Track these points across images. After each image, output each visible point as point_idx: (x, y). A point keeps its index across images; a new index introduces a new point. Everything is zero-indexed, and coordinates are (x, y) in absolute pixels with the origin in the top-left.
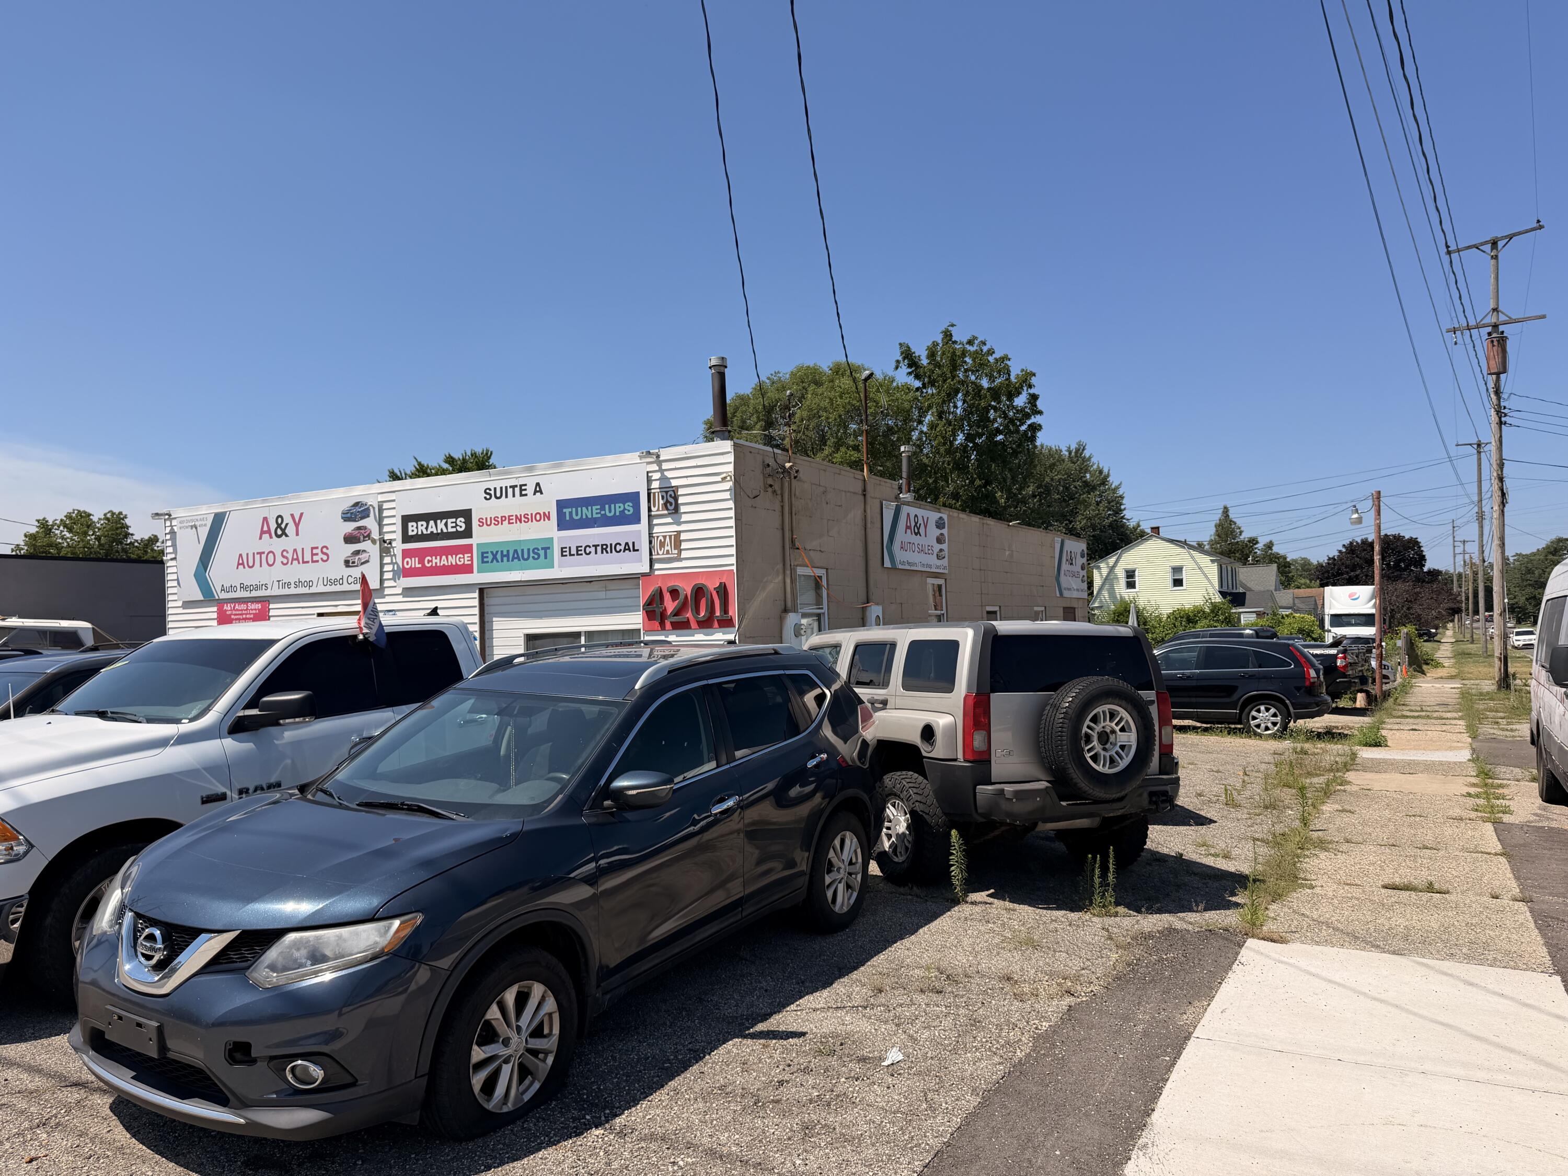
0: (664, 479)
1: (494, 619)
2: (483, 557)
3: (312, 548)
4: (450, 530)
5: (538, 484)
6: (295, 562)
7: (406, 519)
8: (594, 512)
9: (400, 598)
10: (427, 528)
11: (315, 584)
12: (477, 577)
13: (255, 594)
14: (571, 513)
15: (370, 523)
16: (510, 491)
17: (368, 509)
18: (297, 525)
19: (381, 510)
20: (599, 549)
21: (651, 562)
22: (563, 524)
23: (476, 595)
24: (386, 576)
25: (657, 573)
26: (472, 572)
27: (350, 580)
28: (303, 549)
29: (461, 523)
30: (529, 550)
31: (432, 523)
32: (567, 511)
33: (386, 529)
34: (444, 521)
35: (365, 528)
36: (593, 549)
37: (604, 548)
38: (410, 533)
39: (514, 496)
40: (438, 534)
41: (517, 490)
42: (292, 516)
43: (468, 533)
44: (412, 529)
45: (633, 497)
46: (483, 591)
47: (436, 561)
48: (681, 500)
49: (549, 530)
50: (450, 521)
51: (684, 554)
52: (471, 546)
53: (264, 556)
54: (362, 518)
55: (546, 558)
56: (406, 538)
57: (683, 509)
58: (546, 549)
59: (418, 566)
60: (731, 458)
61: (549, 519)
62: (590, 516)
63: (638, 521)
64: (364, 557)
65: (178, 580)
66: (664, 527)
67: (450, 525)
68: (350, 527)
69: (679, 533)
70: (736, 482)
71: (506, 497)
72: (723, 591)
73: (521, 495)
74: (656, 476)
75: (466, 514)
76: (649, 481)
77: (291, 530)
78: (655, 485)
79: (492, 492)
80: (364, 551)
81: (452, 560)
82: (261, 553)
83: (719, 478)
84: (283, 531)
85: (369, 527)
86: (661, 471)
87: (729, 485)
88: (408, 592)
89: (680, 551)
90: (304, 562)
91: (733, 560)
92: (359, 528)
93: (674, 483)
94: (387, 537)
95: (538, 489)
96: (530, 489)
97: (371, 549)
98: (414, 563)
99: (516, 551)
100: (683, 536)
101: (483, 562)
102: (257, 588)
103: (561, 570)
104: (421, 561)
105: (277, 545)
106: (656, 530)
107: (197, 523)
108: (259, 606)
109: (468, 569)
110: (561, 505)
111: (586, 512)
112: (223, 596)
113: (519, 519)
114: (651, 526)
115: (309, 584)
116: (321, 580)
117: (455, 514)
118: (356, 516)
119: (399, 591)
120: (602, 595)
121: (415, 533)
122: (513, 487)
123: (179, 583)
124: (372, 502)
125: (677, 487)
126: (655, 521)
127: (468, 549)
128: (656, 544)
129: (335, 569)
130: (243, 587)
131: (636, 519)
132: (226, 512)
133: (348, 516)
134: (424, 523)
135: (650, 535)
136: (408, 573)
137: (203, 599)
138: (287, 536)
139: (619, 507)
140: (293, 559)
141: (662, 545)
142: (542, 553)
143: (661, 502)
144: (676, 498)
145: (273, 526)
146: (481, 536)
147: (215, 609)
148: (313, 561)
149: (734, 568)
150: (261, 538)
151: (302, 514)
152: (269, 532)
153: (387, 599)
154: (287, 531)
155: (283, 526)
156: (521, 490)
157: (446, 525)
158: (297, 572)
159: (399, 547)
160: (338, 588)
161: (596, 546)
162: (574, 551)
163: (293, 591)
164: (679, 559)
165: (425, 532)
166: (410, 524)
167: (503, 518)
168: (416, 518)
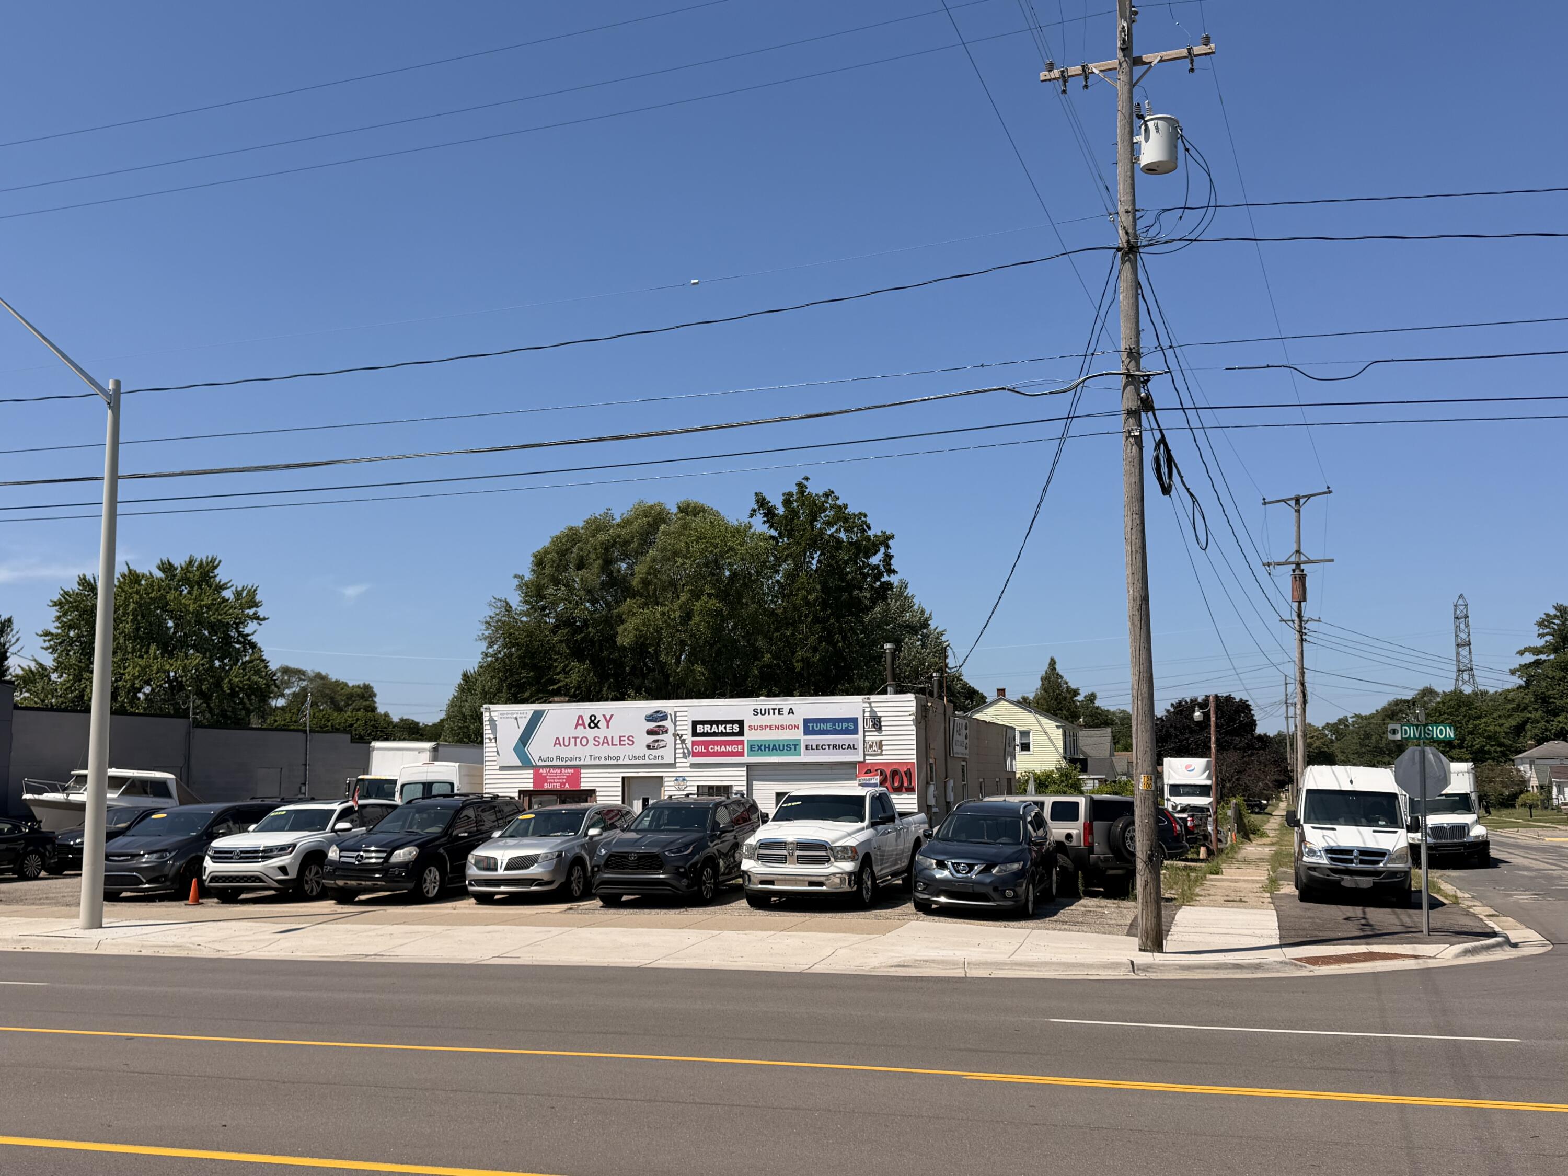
0: (872, 711)
1: (754, 783)
2: (751, 748)
3: (620, 737)
4: (728, 731)
5: (791, 709)
6: (606, 745)
7: (695, 724)
8: (829, 726)
9: (689, 769)
10: (711, 729)
11: (622, 758)
12: (746, 759)
13: (569, 763)
14: (813, 727)
15: (667, 724)
16: (771, 712)
17: (667, 715)
18: (608, 722)
19: (676, 716)
20: (831, 747)
21: (865, 755)
22: (807, 732)
23: (745, 769)
24: (677, 756)
25: (867, 761)
26: (743, 756)
27: (651, 757)
28: (612, 737)
29: (736, 728)
30: (784, 745)
31: (714, 726)
32: (810, 725)
33: (678, 728)
34: (724, 726)
35: (664, 727)
36: (827, 747)
37: (835, 747)
38: (698, 731)
39: (774, 714)
40: (718, 733)
41: (777, 711)
42: (604, 716)
43: (741, 733)
44: (700, 729)
45: (855, 721)
46: (749, 766)
47: (717, 748)
48: (883, 724)
49: (799, 735)
50: (728, 726)
51: (884, 752)
52: (743, 741)
53: (578, 740)
54: (661, 721)
55: (795, 750)
56: (695, 734)
57: (883, 728)
58: (795, 745)
59: (703, 750)
60: (914, 704)
61: (798, 728)
62: (825, 728)
63: (857, 733)
64: (662, 744)
65: (498, 752)
66: (873, 737)
67: (728, 728)
68: (652, 725)
69: (881, 741)
70: (916, 717)
71: (769, 714)
72: (909, 774)
73: (779, 714)
74: (869, 709)
75: (741, 723)
76: (864, 712)
77: (602, 724)
78: (867, 714)
79: (759, 711)
80: (663, 740)
81: (729, 748)
82: (576, 738)
83: (908, 714)
84: (596, 725)
85: (666, 726)
86: (871, 707)
87: (913, 717)
88: (693, 766)
89: (882, 750)
90: (612, 745)
91: (915, 757)
92: (659, 726)
93: (879, 714)
94: (680, 732)
95: (791, 711)
96: (786, 711)
97: (668, 738)
98: (702, 749)
99: (774, 745)
100: (884, 743)
101: (751, 750)
102: (571, 759)
103: (805, 757)
104: (706, 748)
105: (591, 733)
106: (867, 738)
107: (518, 716)
108: (572, 771)
109: (741, 754)
110: (806, 721)
111: (823, 726)
112: (540, 763)
113: (777, 727)
114: (864, 736)
115: (618, 758)
116: (627, 757)
117: (732, 722)
118: (656, 719)
119: (688, 765)
120: (829, 772)
121: (702, 731)
122: (774, 709)
123: (498, 754)
124: (670, 711)
125: (881, 717)
126: (866, 734)
127: (742, 742)
128: (867, 746)
129: (639, 749)
130: (558, 758)
131: (855, 732)
132: (545, 711)
133: (650, 719)
134: (709, 726)
135: (864, 740)
136: (696, 755)
137: (520, 764)
138: (598, 728)
139: (845, 725)
140: (603, 743)
141: (871, 746)
142: (793, 747)
143: (871, 724)
144: (880, 722)
145: (587, 721)
146: (749, 736)
147: (532, 771)
148: (620, 744)
149: (915, 761)
150: (576, 728)
151: (612, 716)
152: (583, 724)
153: (678, 769)
154: (599, 725)
155: (596, 722)
156: (779, 711)
157: (725, 728)
158: (604, 751)
159: (689, 739)
160: (637, 762)
161: (829, 745)
162: (814, 747)
163: (603, 762)
164: (881, 754)
165: (709, 731)
166: (698, 726)
167: (766, 727)
168: (703, 723)
